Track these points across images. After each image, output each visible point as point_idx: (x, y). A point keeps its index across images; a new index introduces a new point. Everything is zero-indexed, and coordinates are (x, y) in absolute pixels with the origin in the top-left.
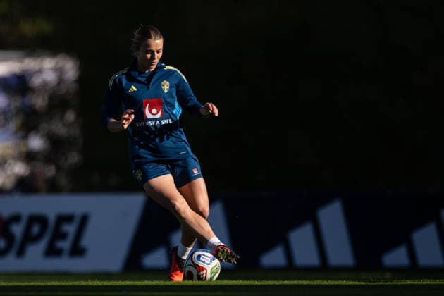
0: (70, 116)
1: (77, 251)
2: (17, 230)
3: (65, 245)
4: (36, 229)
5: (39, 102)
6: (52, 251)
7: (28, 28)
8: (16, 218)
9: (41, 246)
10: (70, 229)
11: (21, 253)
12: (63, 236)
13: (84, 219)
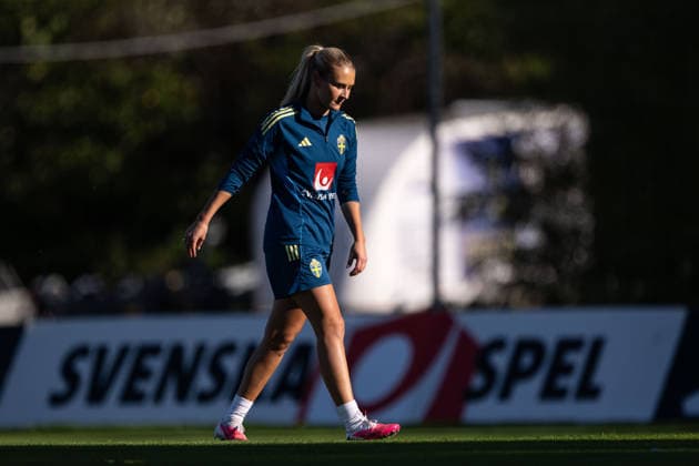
0: (576, 197)
1: (588, 391)
2: (500, 361)
3: (571, 382)
4: (527, 360)
5: (531, 176)
6: (551, 392)
7: (514, 69)
8: (498, 345)
9: (535, 384)
10: (577, 359)
11: (505, 394)
12: (568, 370)
13: (597, 346)
